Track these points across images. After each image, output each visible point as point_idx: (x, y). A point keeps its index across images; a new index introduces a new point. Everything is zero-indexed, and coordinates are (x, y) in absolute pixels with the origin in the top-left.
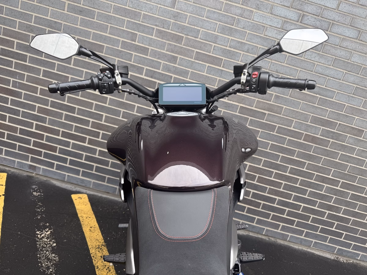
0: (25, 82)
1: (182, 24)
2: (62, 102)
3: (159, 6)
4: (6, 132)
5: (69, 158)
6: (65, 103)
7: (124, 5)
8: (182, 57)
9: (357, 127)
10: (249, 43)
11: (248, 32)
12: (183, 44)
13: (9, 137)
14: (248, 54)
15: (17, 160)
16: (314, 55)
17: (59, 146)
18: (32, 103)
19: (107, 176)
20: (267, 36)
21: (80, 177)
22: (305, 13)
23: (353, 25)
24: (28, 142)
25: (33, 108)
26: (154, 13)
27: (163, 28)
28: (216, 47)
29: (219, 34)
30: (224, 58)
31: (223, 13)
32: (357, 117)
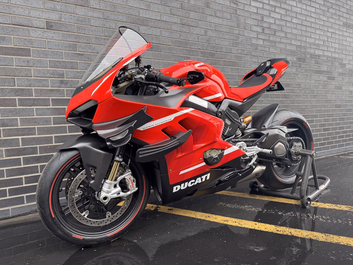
1: (213, 45)
3: (198, 35)
7: (178, 39)
8: (217, 66)
10: (246, 49)
14: (247, 56)
16: (273, 49)
20: (252, 43)
23: (282, 30)
26: (197, 41)
27: (203, 50)
28: (232, 55)
29: (231, 47)
31: (231, 34)
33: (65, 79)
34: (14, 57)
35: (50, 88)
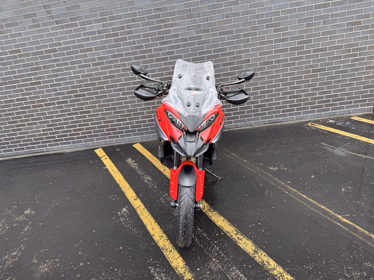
0: (90, 105)
1: (143, 49)
2: (109, 107)
3: (129, 46)
4: (92, 130)
5: (124, 130)
6: (111, 107)
8: (150, 64)
9: (246, 59)
11: (173, 39)
12: (147, 58)
13: (94, 132)
14: (178, 49)
15: (102, 141)
17: (117, 127)
18: (97, 113)
19: (144, 132)
21: (133, 137)
22: (194, 19)
24: (103, 131)
25: (98, 115)
27: (136, 55)
29: (161, 46)
30: (168, 56)
32: (243, 54)
33: (58, 92)
34: (36, 86)
35: (54, 97)
